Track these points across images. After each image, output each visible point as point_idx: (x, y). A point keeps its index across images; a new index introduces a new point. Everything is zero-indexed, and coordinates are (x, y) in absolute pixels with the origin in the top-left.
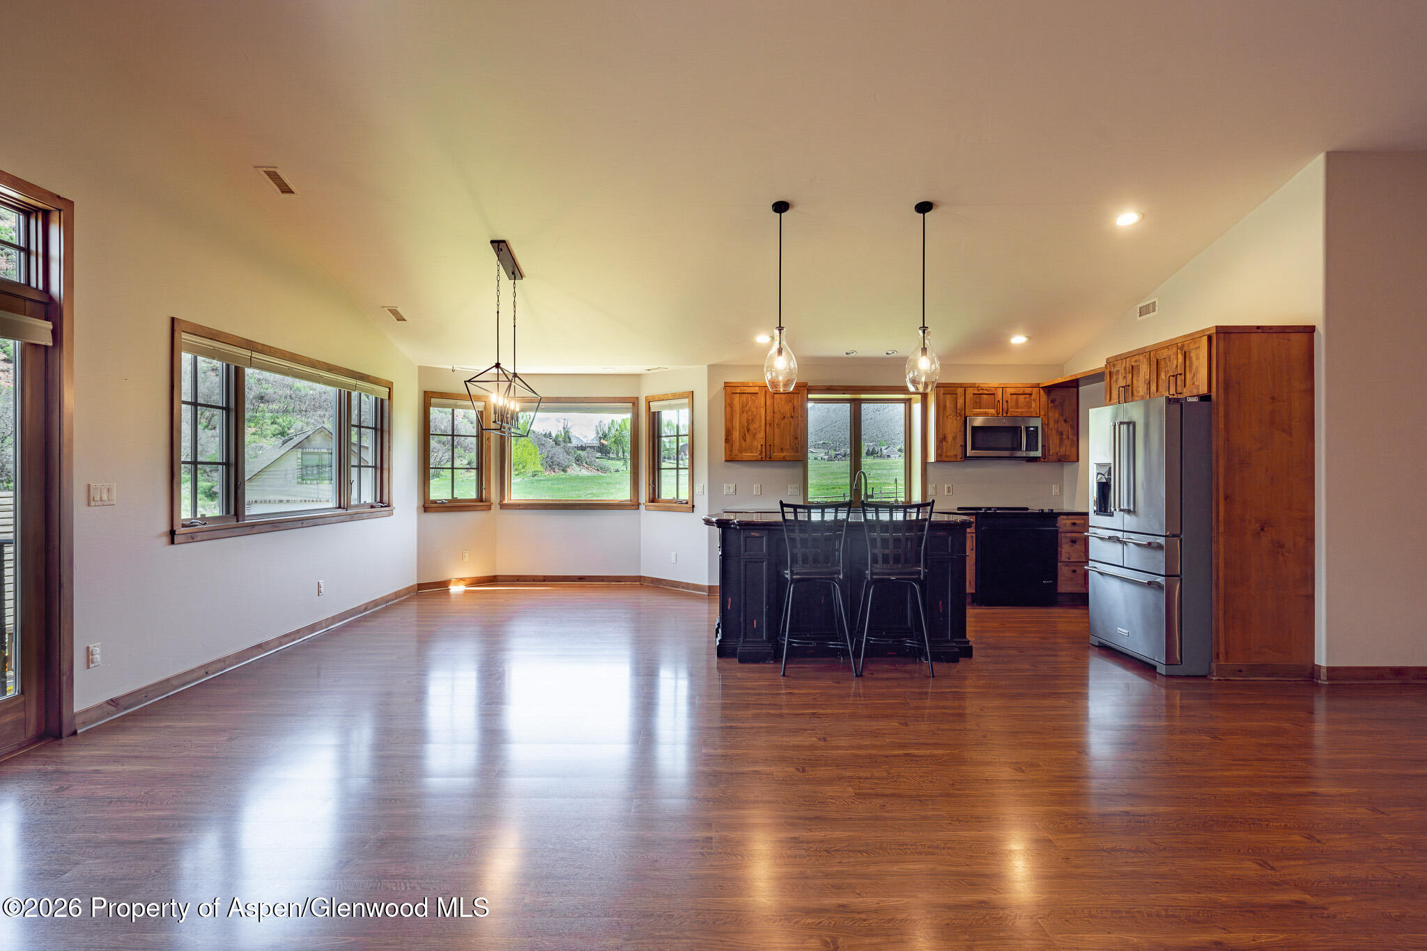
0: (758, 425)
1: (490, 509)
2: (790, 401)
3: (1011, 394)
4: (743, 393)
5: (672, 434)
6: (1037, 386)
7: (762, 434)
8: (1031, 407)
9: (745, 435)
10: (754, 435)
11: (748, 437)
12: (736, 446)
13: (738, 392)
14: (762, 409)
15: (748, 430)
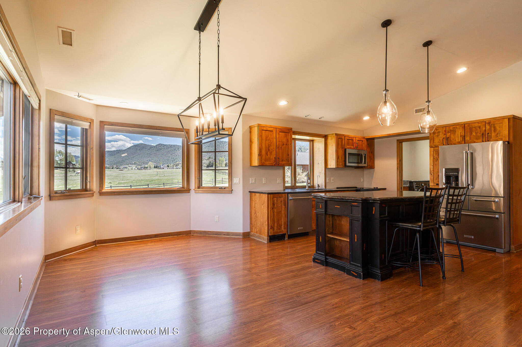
0: (273, 147)
1: (93, 196)
2: (286, 137)
3: (358, 140)
4: (267, 130)
5: (212, 151)
6: (364, 138)
7: (274, 153)
8: (363, 146)
9: (267, 152)
10: (271, 153)
11: (269, 153)
12: (264, 157)
13: (265, 129)
14: (275, 139)
15: (269, 150)
